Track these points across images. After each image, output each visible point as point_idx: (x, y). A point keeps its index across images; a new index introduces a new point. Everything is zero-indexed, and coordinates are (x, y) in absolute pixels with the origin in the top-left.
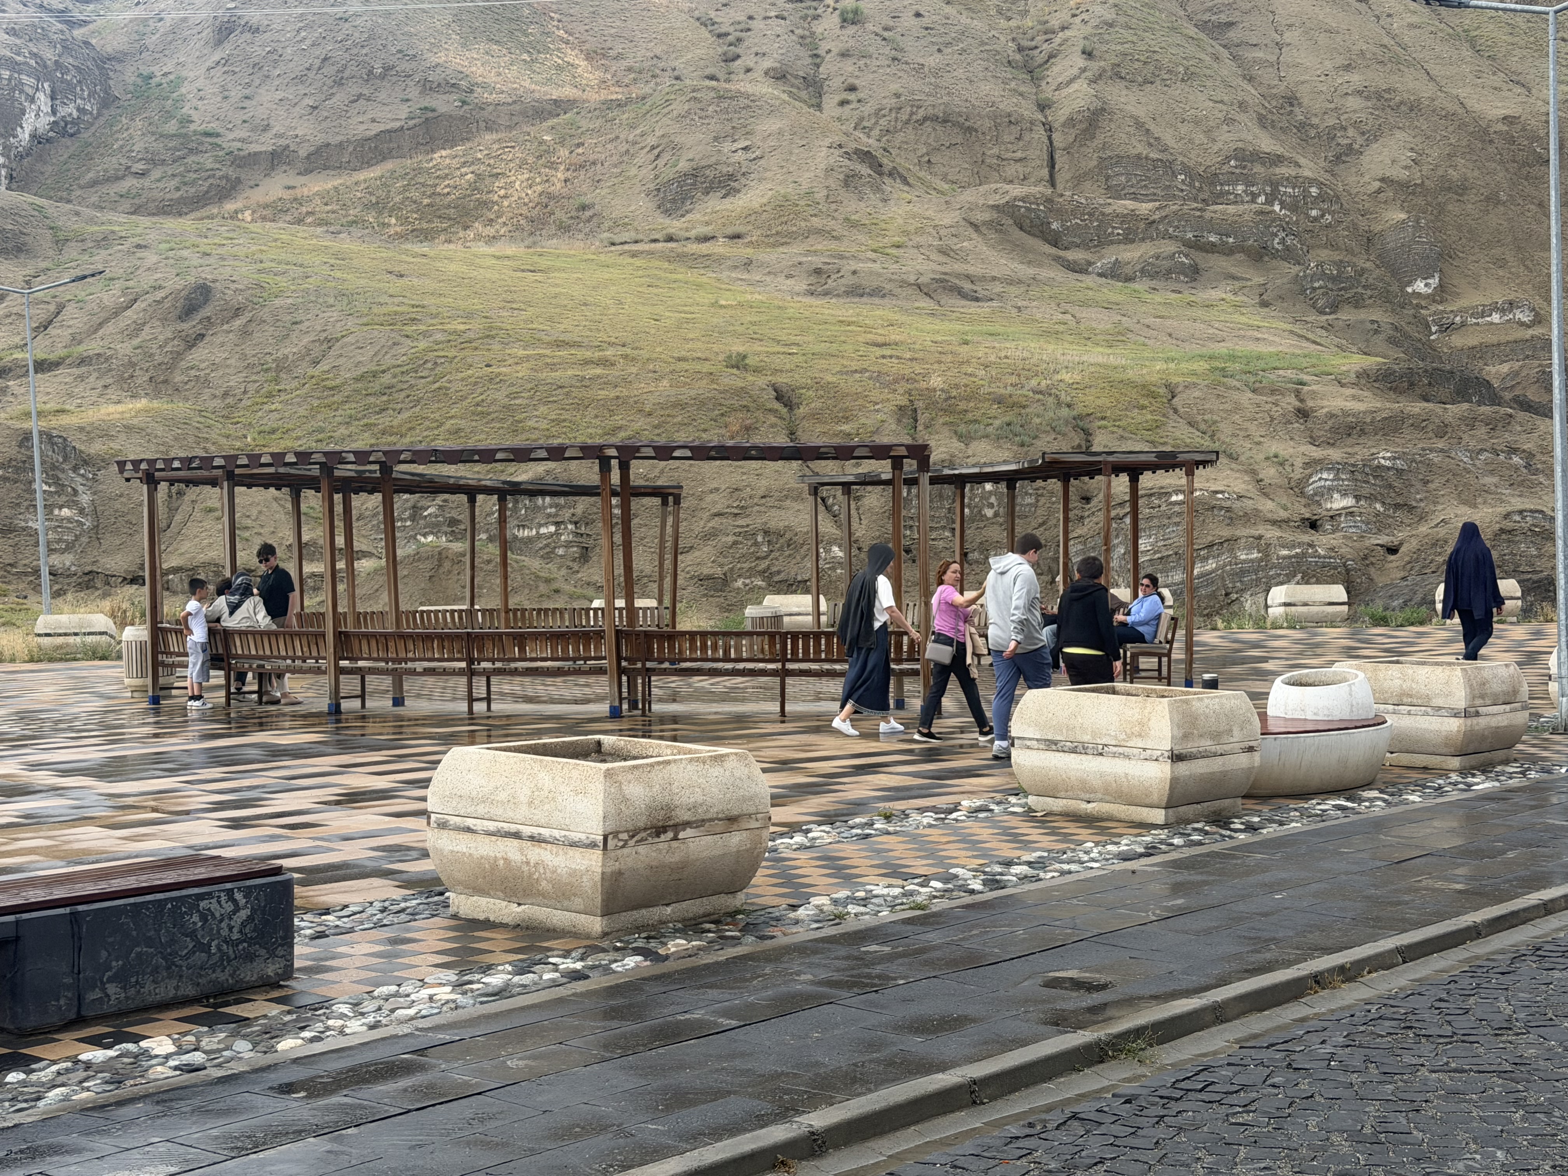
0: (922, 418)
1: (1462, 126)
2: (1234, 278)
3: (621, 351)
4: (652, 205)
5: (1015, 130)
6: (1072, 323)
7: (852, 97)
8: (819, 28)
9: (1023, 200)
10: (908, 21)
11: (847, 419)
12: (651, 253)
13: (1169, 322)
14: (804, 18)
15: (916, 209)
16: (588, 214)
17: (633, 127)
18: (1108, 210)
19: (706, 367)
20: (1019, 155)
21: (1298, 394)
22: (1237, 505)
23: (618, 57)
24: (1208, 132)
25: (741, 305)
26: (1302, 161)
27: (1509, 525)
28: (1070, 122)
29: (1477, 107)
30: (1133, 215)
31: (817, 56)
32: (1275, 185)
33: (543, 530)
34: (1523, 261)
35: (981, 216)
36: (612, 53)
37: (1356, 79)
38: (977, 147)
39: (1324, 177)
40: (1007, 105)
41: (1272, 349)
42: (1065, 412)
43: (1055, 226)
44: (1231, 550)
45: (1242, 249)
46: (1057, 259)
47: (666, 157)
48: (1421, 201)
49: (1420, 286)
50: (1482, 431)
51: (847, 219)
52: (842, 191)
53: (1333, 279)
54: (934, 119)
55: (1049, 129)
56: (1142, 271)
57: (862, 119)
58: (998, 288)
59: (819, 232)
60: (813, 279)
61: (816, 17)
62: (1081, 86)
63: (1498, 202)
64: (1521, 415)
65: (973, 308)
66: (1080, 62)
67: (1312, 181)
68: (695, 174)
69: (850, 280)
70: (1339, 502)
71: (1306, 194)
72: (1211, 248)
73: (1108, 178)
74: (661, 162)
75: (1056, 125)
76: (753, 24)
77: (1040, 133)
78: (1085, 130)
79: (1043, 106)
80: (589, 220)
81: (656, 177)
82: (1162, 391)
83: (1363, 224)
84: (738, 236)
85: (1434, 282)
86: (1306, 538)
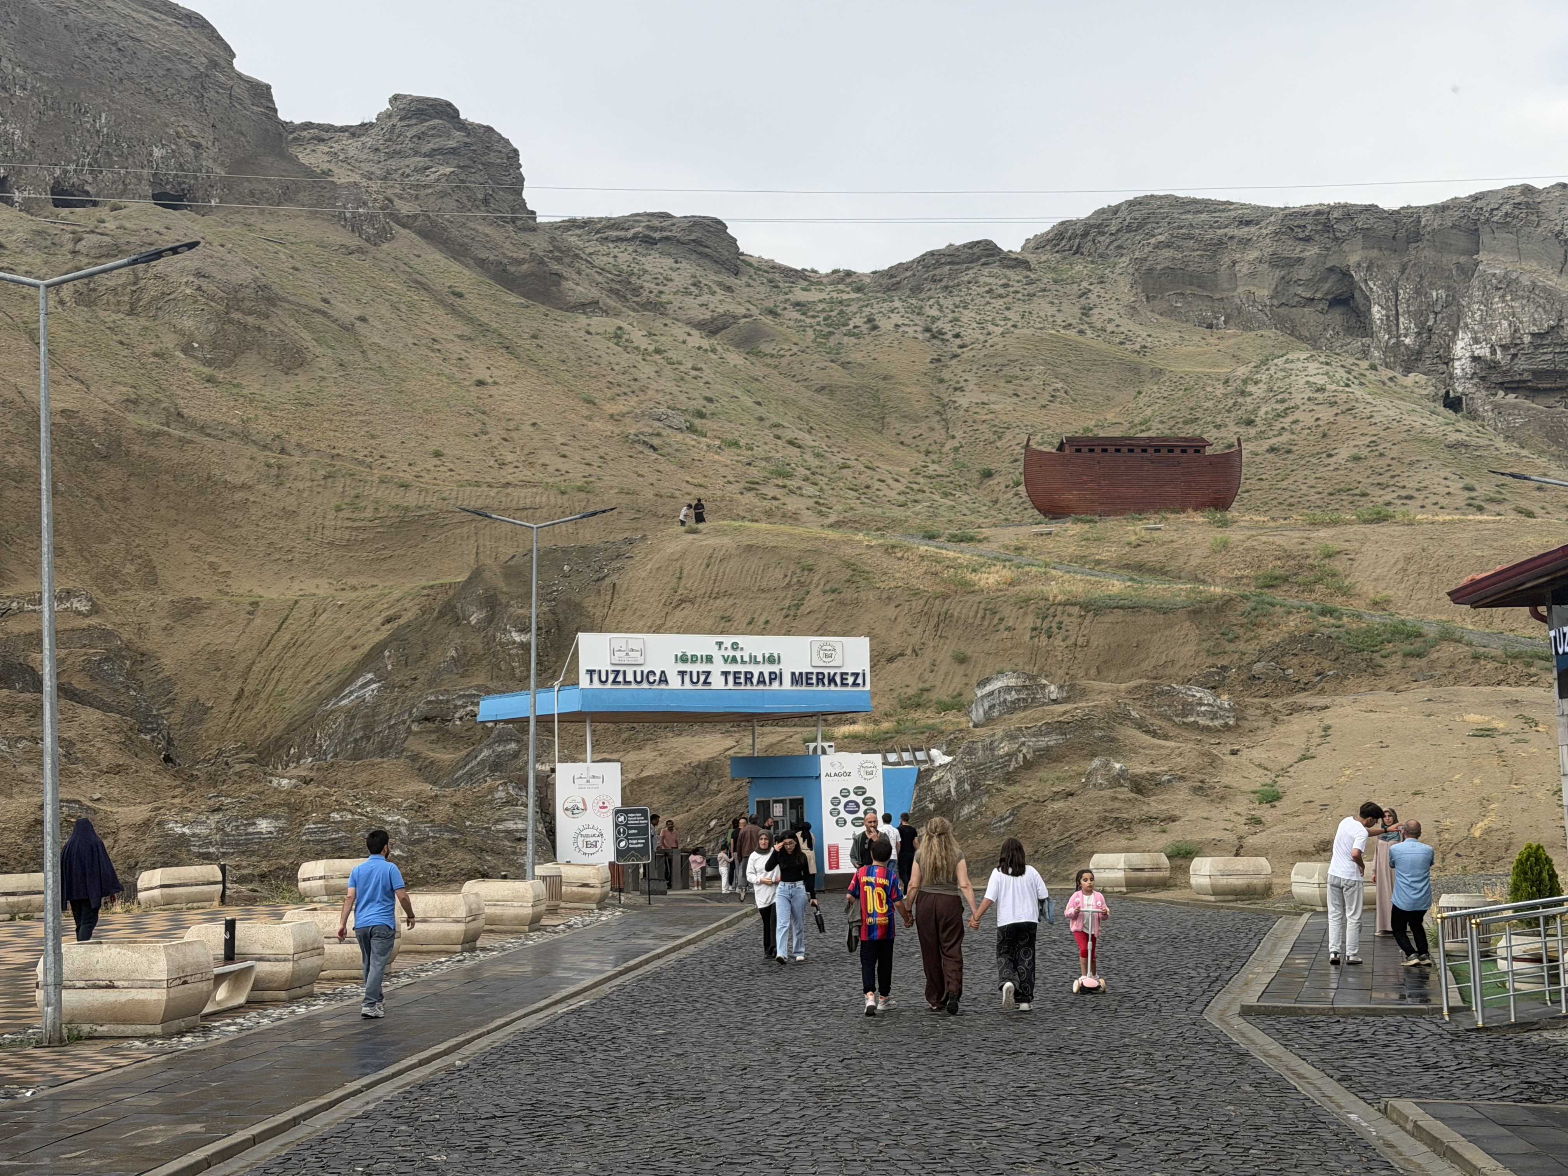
1: (20, 414)
29: (36, 397)
34: (81, 551)
50: (21, 718)
64: (63, 703)
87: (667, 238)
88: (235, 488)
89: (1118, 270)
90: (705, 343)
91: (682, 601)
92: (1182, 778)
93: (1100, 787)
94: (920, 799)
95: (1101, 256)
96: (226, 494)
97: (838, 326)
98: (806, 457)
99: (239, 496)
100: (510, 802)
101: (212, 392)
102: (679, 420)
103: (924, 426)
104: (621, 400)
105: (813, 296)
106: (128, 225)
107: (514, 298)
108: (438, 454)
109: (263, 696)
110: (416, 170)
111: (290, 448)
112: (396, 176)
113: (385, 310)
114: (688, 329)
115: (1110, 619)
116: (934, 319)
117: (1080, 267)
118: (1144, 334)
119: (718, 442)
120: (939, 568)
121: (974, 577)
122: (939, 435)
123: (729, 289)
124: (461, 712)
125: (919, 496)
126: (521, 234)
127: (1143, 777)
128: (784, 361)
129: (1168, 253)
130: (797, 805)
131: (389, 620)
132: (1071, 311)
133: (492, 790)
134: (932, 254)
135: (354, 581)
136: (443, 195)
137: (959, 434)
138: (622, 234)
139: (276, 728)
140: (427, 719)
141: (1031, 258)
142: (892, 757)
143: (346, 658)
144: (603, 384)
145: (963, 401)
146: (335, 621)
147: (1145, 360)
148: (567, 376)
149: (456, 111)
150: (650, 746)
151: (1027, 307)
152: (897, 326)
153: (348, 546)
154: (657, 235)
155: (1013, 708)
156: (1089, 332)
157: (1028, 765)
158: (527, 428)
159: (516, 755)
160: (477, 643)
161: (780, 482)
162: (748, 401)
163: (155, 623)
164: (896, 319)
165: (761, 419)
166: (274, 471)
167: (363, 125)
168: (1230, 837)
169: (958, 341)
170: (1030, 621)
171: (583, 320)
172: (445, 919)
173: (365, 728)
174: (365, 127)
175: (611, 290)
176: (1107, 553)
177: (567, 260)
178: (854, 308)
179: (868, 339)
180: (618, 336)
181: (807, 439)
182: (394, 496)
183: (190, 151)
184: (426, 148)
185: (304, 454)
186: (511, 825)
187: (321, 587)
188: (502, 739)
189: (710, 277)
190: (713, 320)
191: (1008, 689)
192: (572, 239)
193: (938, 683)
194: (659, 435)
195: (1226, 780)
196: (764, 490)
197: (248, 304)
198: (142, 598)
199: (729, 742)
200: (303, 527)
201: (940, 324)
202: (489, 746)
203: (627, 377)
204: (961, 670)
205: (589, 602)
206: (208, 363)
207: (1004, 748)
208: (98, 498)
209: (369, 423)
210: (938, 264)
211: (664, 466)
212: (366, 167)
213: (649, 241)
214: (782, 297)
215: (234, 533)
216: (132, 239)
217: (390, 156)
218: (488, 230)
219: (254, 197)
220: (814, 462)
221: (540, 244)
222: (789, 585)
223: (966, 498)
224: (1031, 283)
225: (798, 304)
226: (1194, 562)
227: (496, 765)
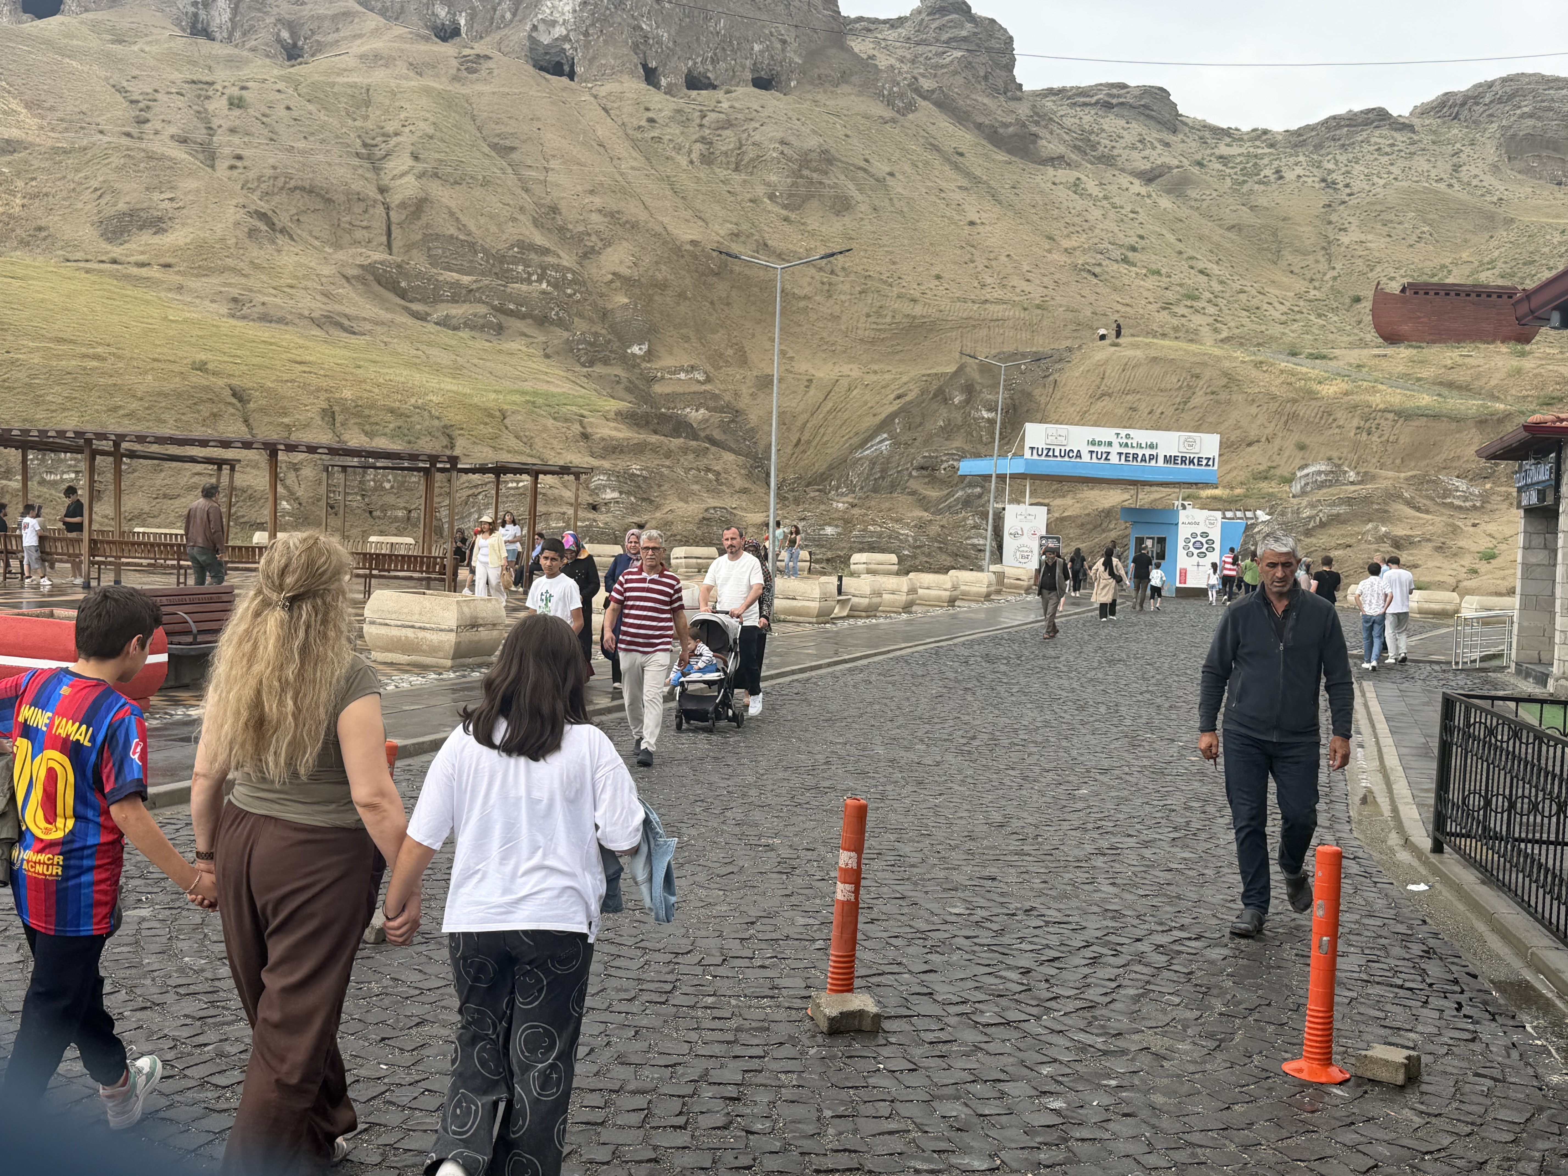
0: (339, 418)
1: (665, 243)
2: (526, 335)
3: (108, 350)
4: (96, 234)
5: (362, 205)
6: (424, 358)
7: (239, 164)
8: (211, 106)
9: (381, 263)
10: (281, 112)
11: (285, 414)
12: (100, 271)
13: (488, 364)
14: (199, 96)
15: (303, 260)
16: (44, 234)
17: (77, 171)
18: (441, 278)
19: (176, 368)
20: (365, 224)
21: (581, 423)
22: (549, 492)
23: (52, 109)
24: (499, 225)
25: (185, 320)
26: (562, 254)
27: (708, 515)
28: (403, 205)
29: (675, 232)
30: (457, 285)
31: (210, 128)
32: (544, 269)
33: (65, 476)
34: (700, 339)
35: (351, 272)
36: (46, 105)
37: (598, 201)
38: (334, 213)
39: (576, 267)
40: (357, 186)
41: (559, 390)
42: (436, 423)
43: (403, 284)
44: (547, 520)
45: (532, 317)
46: (406, 309)
47: (107, 198)
48: (637, 291)
49: (636, 349)
50: (691, 457)
51: (252, 262)
52: (247, 241)
53: (591, 344)
54: (303, 189)
55: (388, 209)
56: (465, 324)
57: (247, 182)
58: (368, 326)
59: (233, 270)
60: (232, 305)
61: (208, 98)
62: (410, 179)
63: (686, 298)
64: (713, 449)
65: (353, 340)
66: (410, 162)
67: (569, 270)
68: (132, 214)
69: (260, 309)
70: (610, 495)
71: (564, 278)
72: (511, 313)
73: (429, 249)
74: (103, 201)
75: (393, 205)
76: (158, 96)
77: (380, 210)
78: (413, 213)
79: (382, 190)
80: (44, 239)
81: (99, 212)
82: (498, 414)
83: (600, 302)
84: (168, 266)
85: (645, 347)
86: (591, 516)
87: (1122, 104)
88: (800, 298)
89: (1487, 135)
90: (1143, 191)
91: (1103, 395)
92: (1429, 540)
93: (1370, 543)
94: (1245, 543)
95: (1474, 122)
96: (794, 302)
97: (1250, 175)
98: (1212, 283)
99: (802, 304)
100: (976, 527)
101: (787, 228)
102: (1117, 254)
103: (1310, 259)
104: (1074, 237)
105: (1235, 150)
106: (736, 105)
107: (1001, 156)
108: (938, 277)
109: (814, 444)
110: (936, 54)
111: (837, 270)
112: (921, 59)
113: (908, 168)
114: (1131, 179)
115: (1416, 423)
116: (1330, 172)
117: (1456, 131)
118: (1502, 188)
119: (1144, 271)
120: (1293, 380)
121: (1319, 388)
122: (1323, 266)
123: (1167, 145)
124: (945, 465)
125: (1298, 317)
126: (1011, 103)
127: (1401, 538)
128: (1205, 204)
129: (1530, 122)
130: (1162, 541)
131: (899, 397)
132: (1443, 168)
133: (965, 519)
134: (1334, 118)
135: (875, 367)
136: (955, 73)
137: (1338, 266)
138: (1087, 100)
139: (821, 466)
140: (922, 468)
141: (1416, 122)
142: (1229, 514)
143: (870, 422)
144: (1061, 224)
145: (1345, 239)
146: (863, 395)
147: (1500, 211)
148: (1035, 218)
149: (969, 8)
150: (1070, 495)
151: (1407, 163)
152: (1299, 177)
153: (873, 342)
154: (1114, 101)
155: (1322, 485)
156: (1457, 186)
157: (1322, 525)
158: (1003, 258)
159: (980, 496)
160: (958, 417)
161: (1189, 303)
162: (1171, 238)
163: (745, 390)
164: (1299, 171)
165: (1180, 253)
166: (826, 287)
167: (900, 18)
168: (1452, 581)
169: (1348, 191)
170: (1355, 422)
171: (1050, 171)
172: (940, 588)
173: (882, 471)
174: (901, 20)
175: (1075, 147)
176: (1426, 373)
177: (1043, 123)
178: (1266, 161)
179: (1274, 186)
180: (1076, 186)
181: (1214, 269)
182: (907, 308)
183: (779, 46)
184: (945, 37)
185: (847, 276)
186: (975, 541)
187: (853, 371)
188: (971, 485)
189: (1153, 135)
190: (1153, 169)
191: (1319, 473)
192: (1049, 104)
193: (1282, 463)
194: (1100, 265)
195: (1461, 543)
196: (1175, 309)
197: (814, 164)
198: (737, 373)
199: (1126, 496)
200: (843, 327)
201: (1334, 176)
202: (963, 489)
203: (1080, 219)
204: (1301, 454)
205: (1037, 392)
206: (785, 207)
207: (1307, 513)
208: (712, 303)
209: (891, 253)
210: (1339, 127)
211: (1103, 289)
212: (900, 52)
213: (1108, 106)
214: (1209, 152)
215: (797, 329)
216: (739, 116)
217: (918, 44)
218: (986, 100)
219: (821, 81)
220: (1217, 287)
221: (1023, 110)
222: (1181, 387)
223: (1336, 318)
224: (1413, 143)
225: (1221, 157)
226: (1493, 382)
227: (967, 503)
